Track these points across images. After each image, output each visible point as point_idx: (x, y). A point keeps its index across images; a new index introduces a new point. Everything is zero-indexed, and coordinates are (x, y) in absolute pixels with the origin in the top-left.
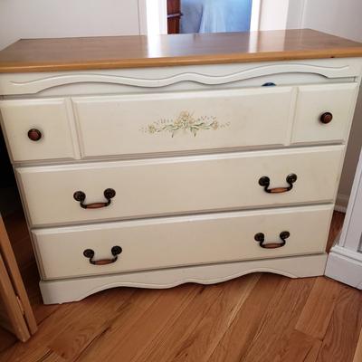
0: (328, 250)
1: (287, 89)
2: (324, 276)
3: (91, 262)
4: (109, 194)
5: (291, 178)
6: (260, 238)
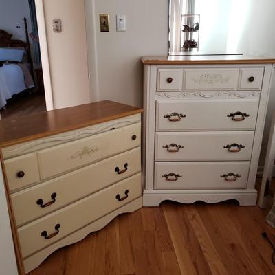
0: (142, 194)
1: (120, 129)
2: (143, 207)
3: (46, 238)
4: (54, 196)
5: (126, 165)
6: (118, 197)
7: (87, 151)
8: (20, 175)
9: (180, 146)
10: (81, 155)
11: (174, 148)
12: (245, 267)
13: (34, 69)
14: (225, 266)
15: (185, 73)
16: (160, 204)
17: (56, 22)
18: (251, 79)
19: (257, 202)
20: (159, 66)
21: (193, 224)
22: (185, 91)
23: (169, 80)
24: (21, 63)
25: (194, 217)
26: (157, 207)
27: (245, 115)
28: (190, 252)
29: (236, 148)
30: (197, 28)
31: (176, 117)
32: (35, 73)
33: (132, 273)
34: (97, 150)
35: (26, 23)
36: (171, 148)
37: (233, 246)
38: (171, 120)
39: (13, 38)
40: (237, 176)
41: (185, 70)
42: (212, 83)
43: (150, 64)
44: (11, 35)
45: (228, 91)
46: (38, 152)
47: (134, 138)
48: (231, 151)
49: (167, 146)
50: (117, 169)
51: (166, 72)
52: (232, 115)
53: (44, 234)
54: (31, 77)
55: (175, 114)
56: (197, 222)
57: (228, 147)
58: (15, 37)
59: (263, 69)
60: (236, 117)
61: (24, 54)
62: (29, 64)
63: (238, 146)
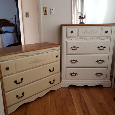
0: (61, 82)
2: (61, 88)
3: (18, 98)
4: (22, 79)
5: (54, 68)
6: (50, 82)
7: (36, 61)
8: (7, 69)
9: (77, 61)
10: (34, 62)
11: (74, 61)
12: (106, 112)
13: (18, 35)
14: (97, 112)
15: (78, 29)
16: (69, 87)
17: (27, 13)
18: (106, 32)
19: (111, 86)
20: (67, 27)
21: (83, 95)
22: (79, 37)
23: (72, 32)
24: (13, 32)
25: (83, 92)
26: (67, 88)
27: (104, 47)
28: (81, 106)
29: (101, 62)
30: (85, 17)
31: (75, 48)
32: (18, 37)
33: (56, 114)
34: (41, 60)
35: (15, 17)
36: (73, 62)
37: (100, 104)
38: (73, 49)
39: (10, 23)
40: (102, 74)
41: (79, 28)
42: (90, 33)
43: (64, 26)
44: (9, 22)
45: (97, 37)
46: (16, 60)
47: (57, 57)
48: (99, 63)
49: (71, 61)
50: (50, 70)
51: (70, 29)
52: (99, 47)
53: (17, 96)
54: (17, 38)
55: (74, 47)
56: (85, 94)
57: (97, 61)
58: (11, 22)
59: (111, 28)
60: (101, 48)
61: (14, 29)
62: (16, 33)
63: (102, 61)
